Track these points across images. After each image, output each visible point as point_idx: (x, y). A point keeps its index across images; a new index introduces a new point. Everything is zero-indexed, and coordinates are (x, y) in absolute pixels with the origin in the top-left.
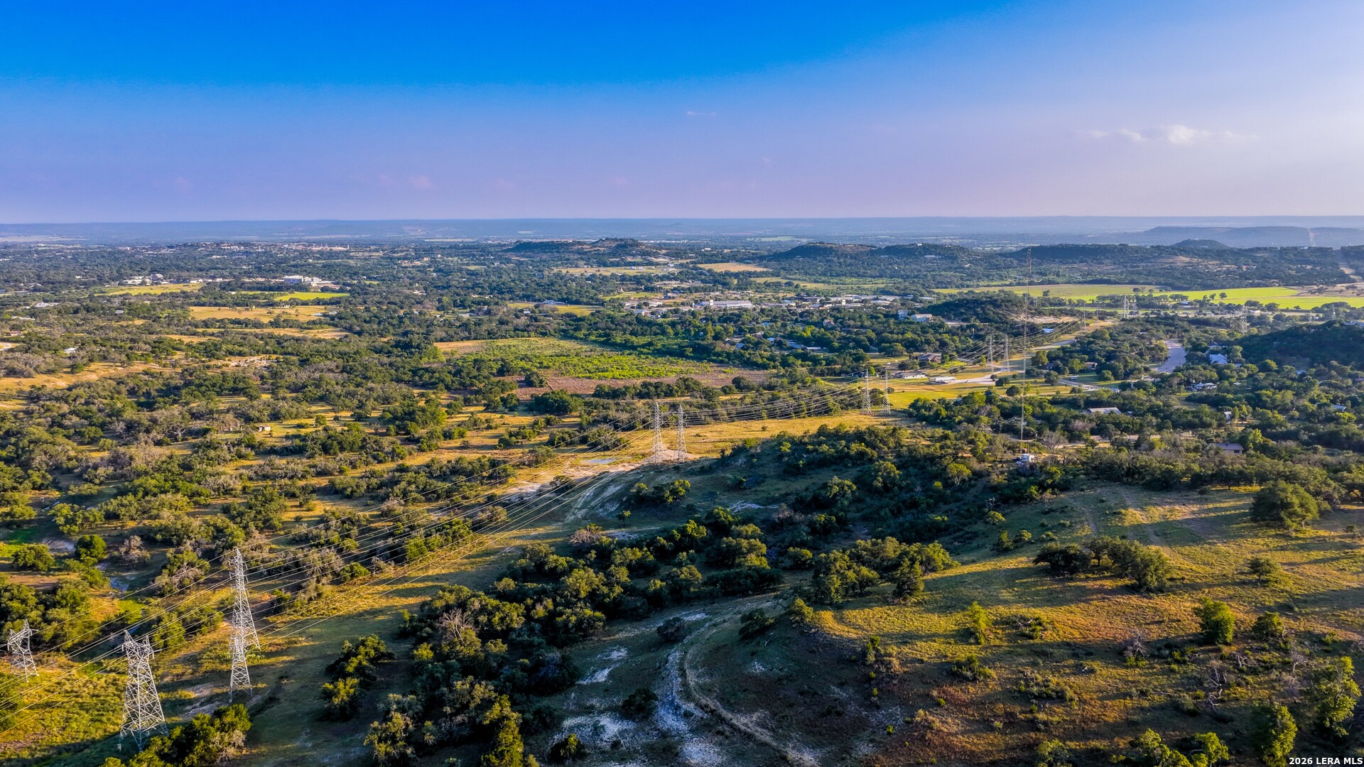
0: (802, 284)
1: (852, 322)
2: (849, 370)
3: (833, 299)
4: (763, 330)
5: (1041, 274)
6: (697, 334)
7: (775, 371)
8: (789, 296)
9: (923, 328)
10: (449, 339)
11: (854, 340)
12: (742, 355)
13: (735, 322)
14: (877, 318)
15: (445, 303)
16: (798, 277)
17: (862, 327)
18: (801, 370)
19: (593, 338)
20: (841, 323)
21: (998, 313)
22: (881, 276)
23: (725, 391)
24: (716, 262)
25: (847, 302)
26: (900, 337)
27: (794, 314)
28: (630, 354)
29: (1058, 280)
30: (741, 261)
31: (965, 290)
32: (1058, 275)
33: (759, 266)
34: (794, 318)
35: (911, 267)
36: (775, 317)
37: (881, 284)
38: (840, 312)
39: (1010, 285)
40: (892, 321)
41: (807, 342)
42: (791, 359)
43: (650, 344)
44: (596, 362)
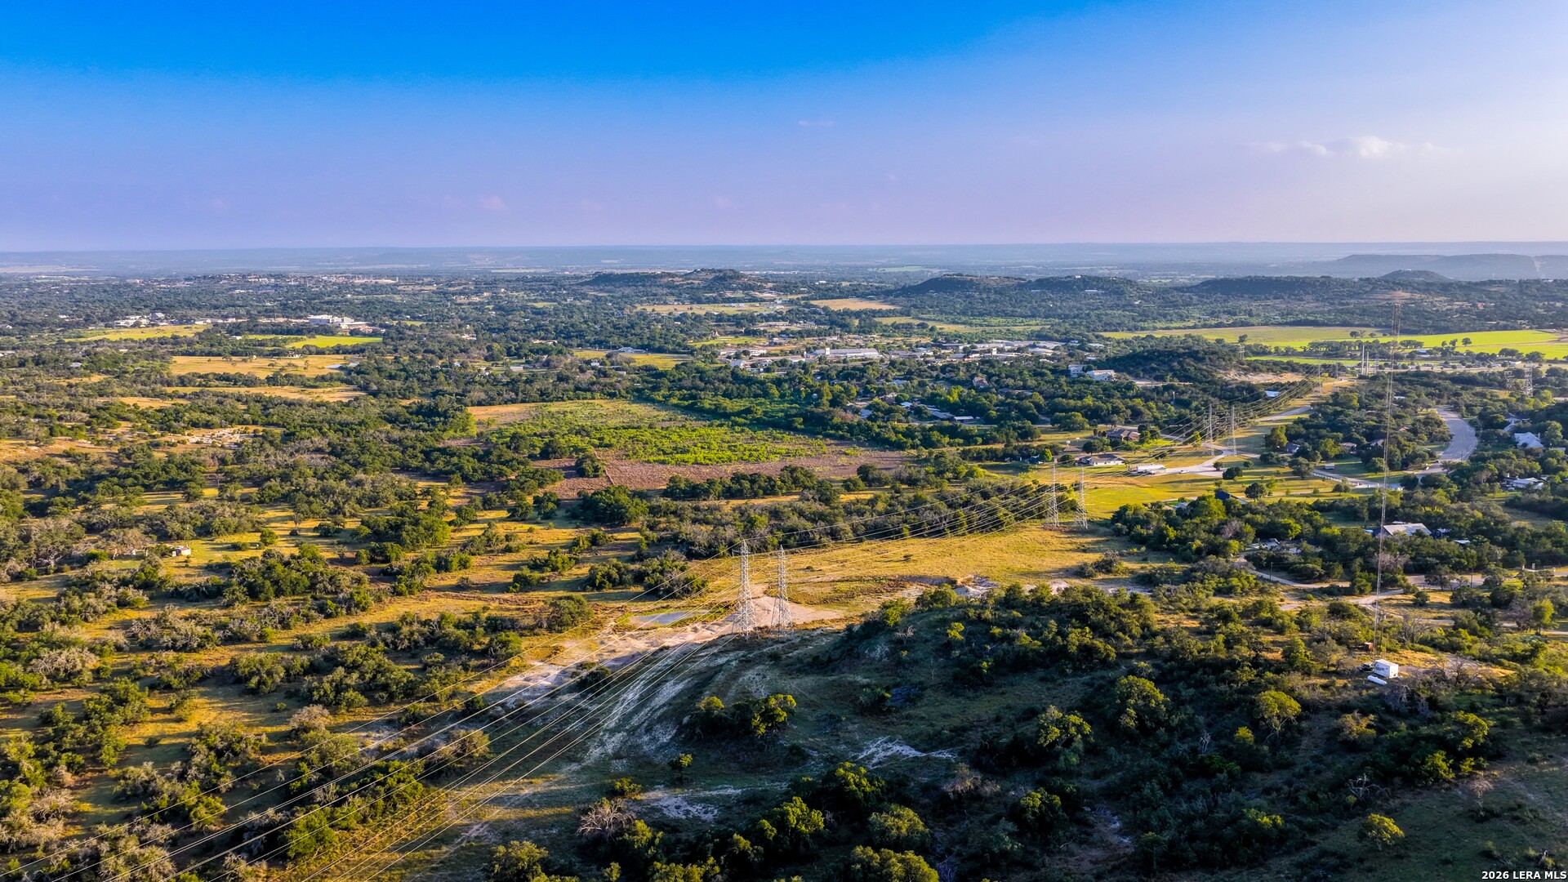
0: (938, 326)
1: (1010, 381)
2: (1016, 452)
3: (980, 347)
4: (895, 390)
5: (1229, 313)
6: (809, 395)
7: (914, 452)
8: (924, 341)
9: (1105, 389)
10: (490, 402)
11: (1016, 407)
12: (870, 429)
13: (859, 379)
14: (1042, 375)
15: (496, 352)
16: (933, 316)
17: (1025, 387)
18: (950, 451)
19: (675, 401)
20: (997, 382)
21: (1201, 369)
22: (1033, 316)
23: (849, 486)
24: (832, 298)
25: (1000, 350)
26: (1079, 403)
27: (933, 368)
28: (721, 425)
29: (1253, 320)
30: (863, 296)
31: (1143, 335)
32: (1251, 315)
33: (885, 302)
34: (935, 373)
35: (1069, 304)
36: (910, 373)
37: (1035, 325)
38: (993, 366)
39: (1194, 327)
40: (1063, 379)
41: (954, 409)
42: (936, 435)
43: (748, 411)
44: (675, 437)
